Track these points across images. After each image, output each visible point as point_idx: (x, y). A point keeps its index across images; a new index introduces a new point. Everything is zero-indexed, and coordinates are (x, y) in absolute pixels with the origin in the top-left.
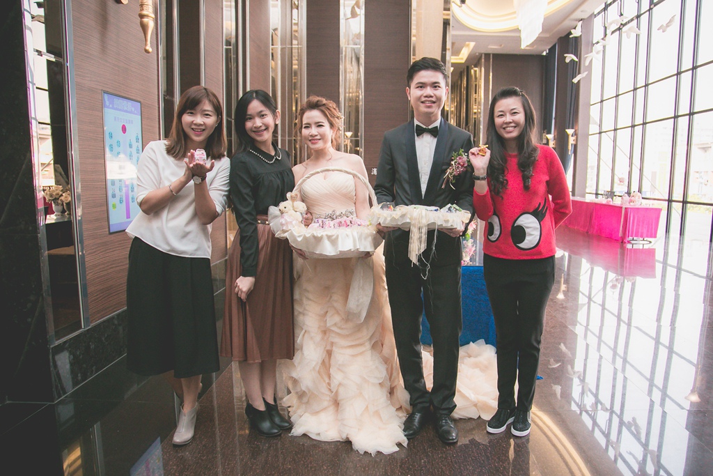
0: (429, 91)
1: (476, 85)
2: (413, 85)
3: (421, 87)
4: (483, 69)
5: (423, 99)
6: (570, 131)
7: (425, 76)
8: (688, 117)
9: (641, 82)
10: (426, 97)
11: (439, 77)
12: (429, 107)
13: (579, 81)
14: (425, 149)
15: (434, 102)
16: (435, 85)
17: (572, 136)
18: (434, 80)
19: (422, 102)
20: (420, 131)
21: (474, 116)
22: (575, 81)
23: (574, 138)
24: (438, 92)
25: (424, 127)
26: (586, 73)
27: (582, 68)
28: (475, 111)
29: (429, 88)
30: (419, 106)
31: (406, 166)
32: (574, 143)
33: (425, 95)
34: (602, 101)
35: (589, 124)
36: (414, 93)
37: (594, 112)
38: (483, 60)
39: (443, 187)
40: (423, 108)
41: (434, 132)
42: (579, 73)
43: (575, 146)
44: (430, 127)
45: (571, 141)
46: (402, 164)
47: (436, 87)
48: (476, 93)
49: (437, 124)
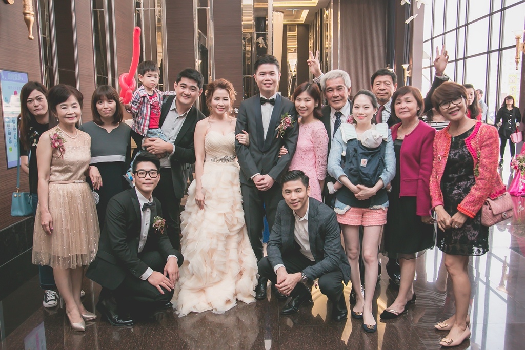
0: (268, 77)
1: (327, 25)
2: (258, 73)
3: (263, 75)
4: (332, 10)
5: (265, 82)
6: (405, 66)
7: (265, 67)
8: (498, 52)
9: (462, 22)
10: (266, 81)
11: (274, 68)
12: (268, 87)
13: (412, 22)
14: (267, 111)
15: (271, 84)
16: (271, 73)
17: (408, 70)
18: (270, 70)
19: (264, 84)
20: (263, 102)
21: (327, 51)
22: (408, 22)
23: (409, 71)
24: (273, 78)
25: (266, 99)
26: (417, 15)
27: (415, 11)
28: (327, 46)
29: (268, 75)
30: (261, 86)
31: (255, 123)
32: (409, 76)
33: (265, 79)
34: (432, 39)
35: (422, 58)
36: (259, 78)
37: (426, 47)
38: (332, 3)
39: (277, 137)
40: (265, 88)
41: (272, 102)
42: (412, 15)
43: (410, 79)
44: (270, 99)
45: (407, 74)
46: (252, 122)
47: (272, 74)
48: (327, 31)
49: (274, 97)
